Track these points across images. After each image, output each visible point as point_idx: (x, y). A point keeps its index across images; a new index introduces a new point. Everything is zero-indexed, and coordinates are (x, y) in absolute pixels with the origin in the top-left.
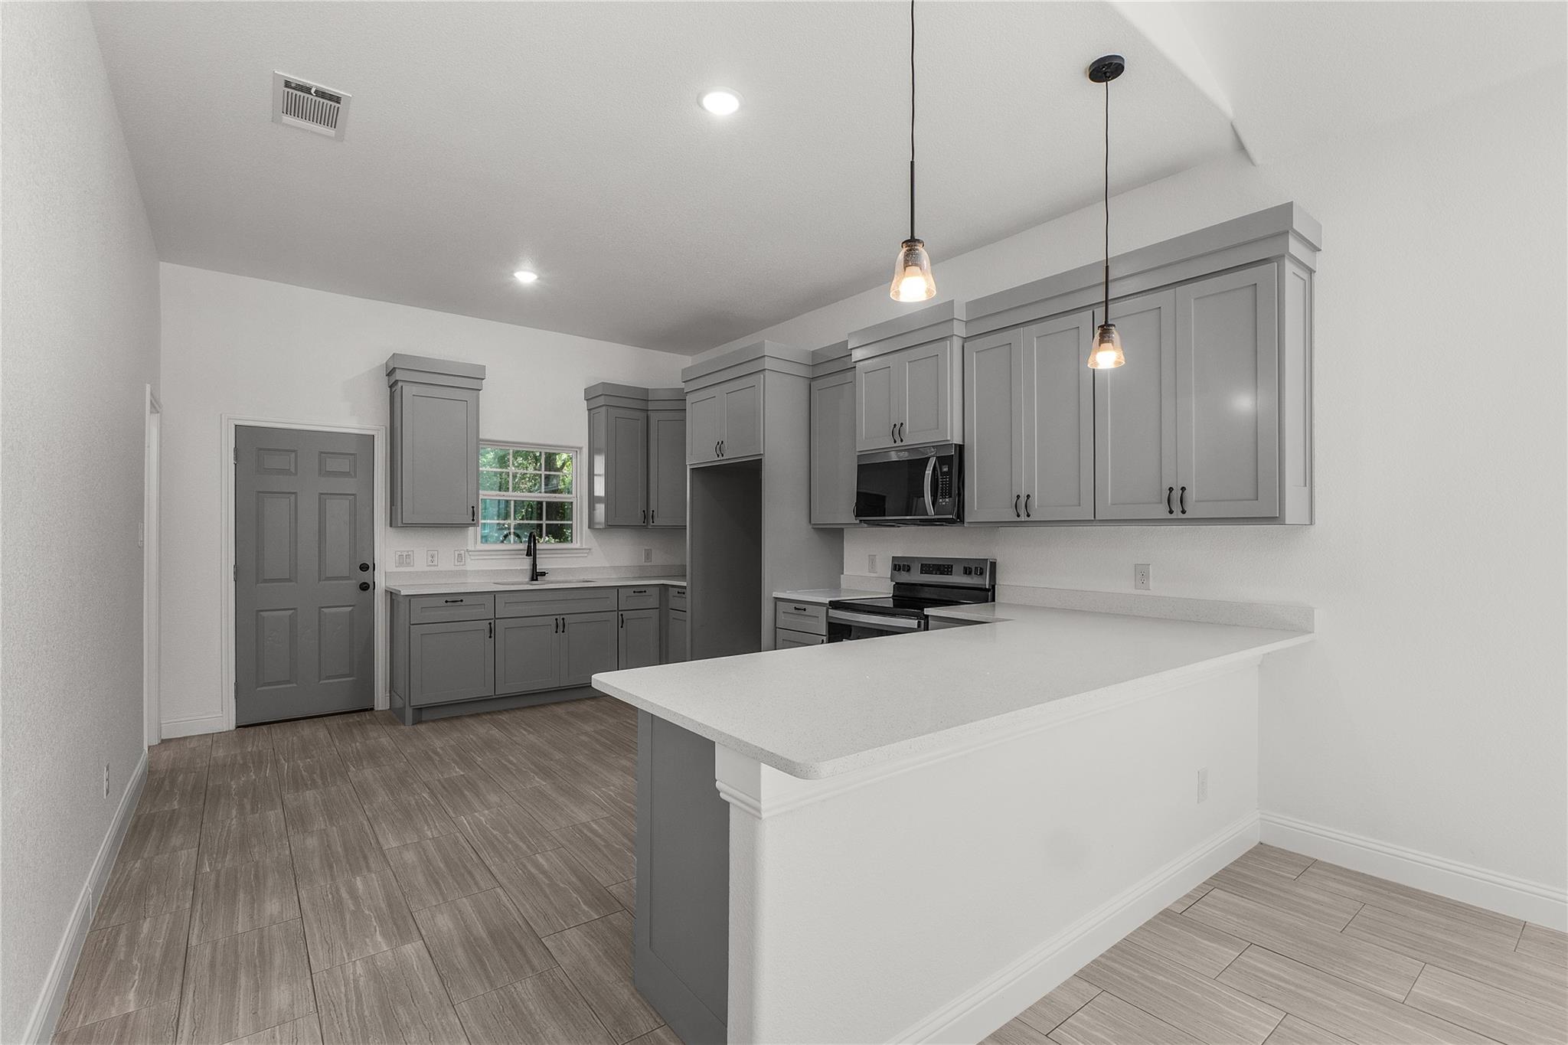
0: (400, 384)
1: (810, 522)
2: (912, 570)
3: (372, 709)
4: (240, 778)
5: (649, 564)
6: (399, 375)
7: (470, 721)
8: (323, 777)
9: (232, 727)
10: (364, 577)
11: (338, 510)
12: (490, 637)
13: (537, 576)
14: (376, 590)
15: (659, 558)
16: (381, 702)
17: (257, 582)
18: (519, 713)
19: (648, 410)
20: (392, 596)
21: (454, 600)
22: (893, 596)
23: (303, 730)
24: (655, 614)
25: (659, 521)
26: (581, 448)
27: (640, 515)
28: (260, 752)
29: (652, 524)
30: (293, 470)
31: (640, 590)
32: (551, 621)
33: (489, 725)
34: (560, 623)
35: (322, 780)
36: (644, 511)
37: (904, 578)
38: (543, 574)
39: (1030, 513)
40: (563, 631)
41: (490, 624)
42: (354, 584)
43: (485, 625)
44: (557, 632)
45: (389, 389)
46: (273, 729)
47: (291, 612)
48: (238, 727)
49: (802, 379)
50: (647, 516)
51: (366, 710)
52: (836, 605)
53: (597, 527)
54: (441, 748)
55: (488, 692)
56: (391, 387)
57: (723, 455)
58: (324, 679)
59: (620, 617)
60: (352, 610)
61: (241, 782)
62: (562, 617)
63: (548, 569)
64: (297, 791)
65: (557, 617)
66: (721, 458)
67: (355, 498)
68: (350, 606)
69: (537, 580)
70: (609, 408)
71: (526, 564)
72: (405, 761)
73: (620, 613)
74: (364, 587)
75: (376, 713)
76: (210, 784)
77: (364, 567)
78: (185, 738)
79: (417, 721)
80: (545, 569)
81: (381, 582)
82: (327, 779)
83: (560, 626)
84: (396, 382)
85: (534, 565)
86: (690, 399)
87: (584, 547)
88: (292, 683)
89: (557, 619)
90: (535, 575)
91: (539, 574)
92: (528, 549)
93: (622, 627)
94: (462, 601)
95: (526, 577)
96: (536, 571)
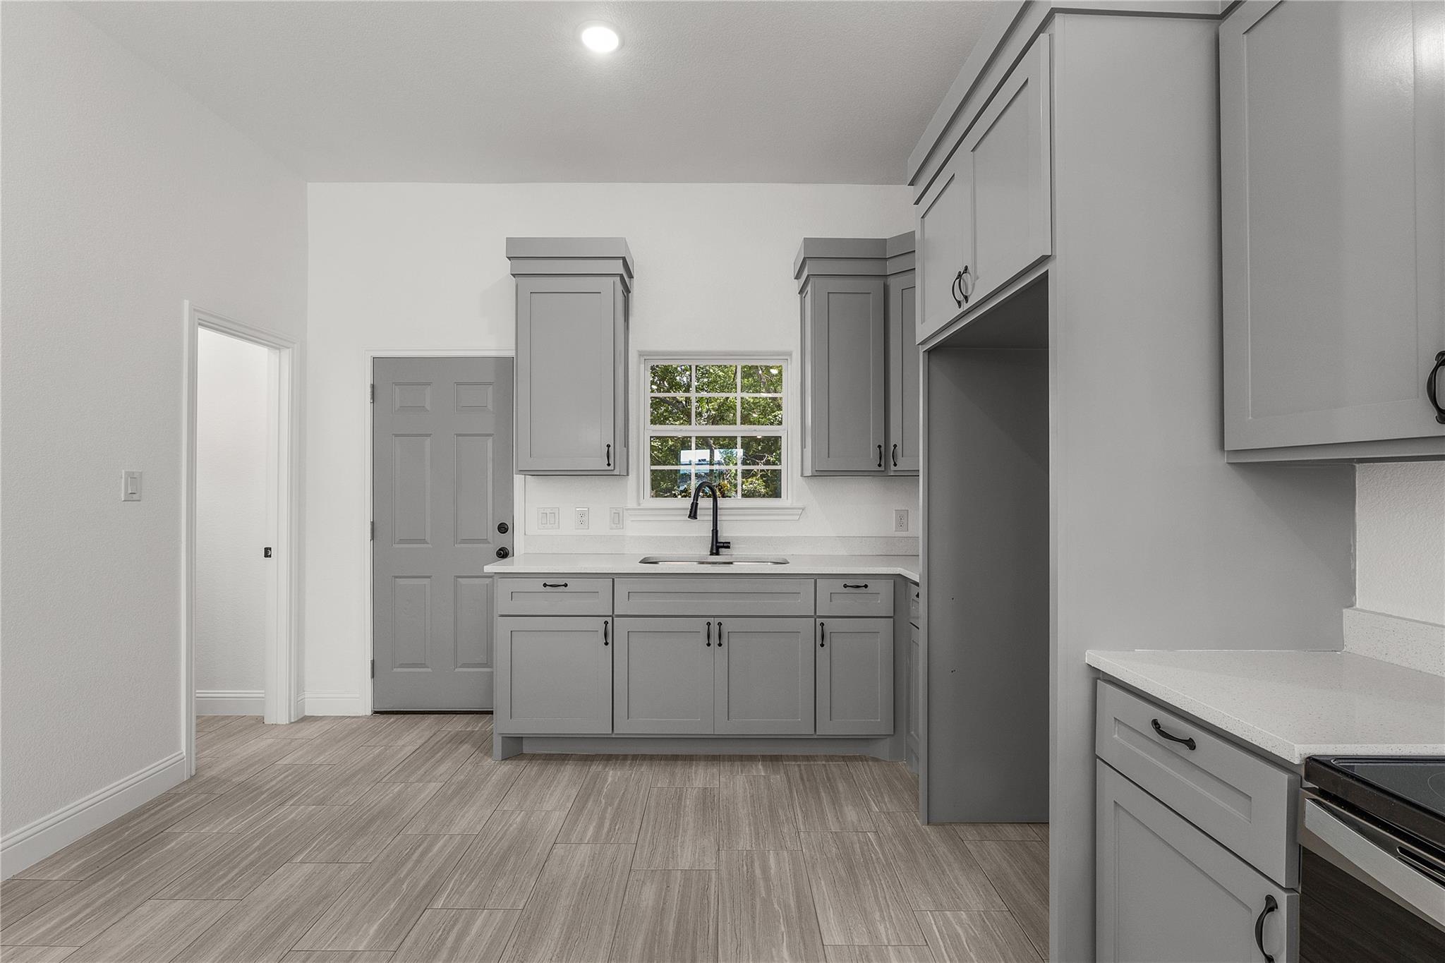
5: (904, 534)
6: (513, 267)
9: (369, 711)
10: (502, 540)
12: (606, 644)
13: (718, 548)
19: (886, 276)
21: (556, 583)
24: (885, 626)
25: (905, 464)
27: (873, 453)
29: (893, 467)
30: (428, 407)
31: (857, 584)
32: (699, 625)
36: (880, 447)
38: (727, 546)
40: (720, 646)
41: (606, 623)
42: (491, 548)
43: (598, 625)
47: (426, 581)
48: (374, 713)
50: (885, 454)
53: (806, 473)
57: (967, 301)
59: (819, 628)
60: (490, 581)
62: (721, 620)
63: (731, 538)
65: (709, 620)
68: (489, 577)
69: (717, 554)
70: (816, 280)
71: (702, 527)
73: (819, 621)
74: (503, 554)
77: (503, 528)
80: (728, 538)
81: (520, 547)
83: (715, 636)
85: (715, 532)
86: (920, 211)
87: (796, 505)
88: (428, 667)
89: (709, 624)
90: (715, 547)
91: (722, 547)
92: (692, 507)
93: (822, 645)
94: (566, 585)
95: (704, 550)
96: (717, 542)
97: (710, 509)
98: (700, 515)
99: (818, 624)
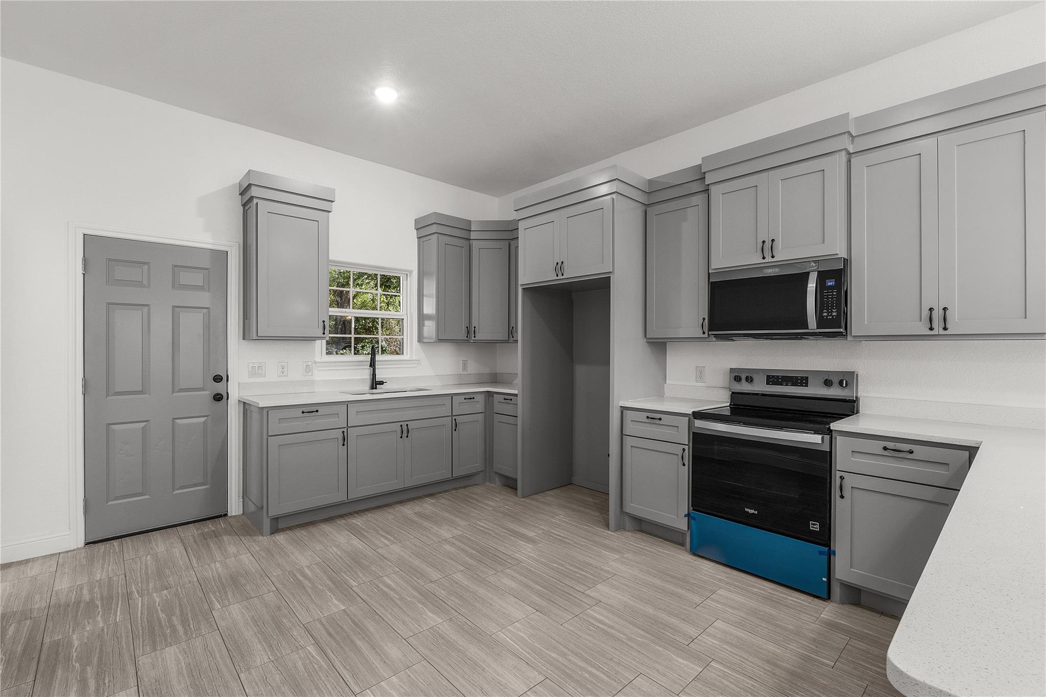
0: (255, 201)
1: (645, 336)
2: (755, 381)
3: (226, 515)
4: (84, 628)
5: (466, 373)
6: (254, 192)
7: (326, 527)
8: (184, 622)
9: (81, 543)
10: (219, 388)
11: (192, 324)
12: (343, 445)
13: (376, 384)
14: (229, 400)
15: (473, 368)
16: (235, 507)
17: (107, 395)
18: (369, 515)
19: (470, 239)
20: (246, 406)
21: (311, 410)
22: (730, 405)
23: (157, 545)
24: (482, 418)
25: (480, 336)
26: (411, 272)
27: (463, 330)
28: (110, 578)
29: (473, 338)
30: (145, 282)
31: (470, 397)
32: (397, 427)
33: (347, 532)
34: (405, 428)
35: (183, 627)
36: (467, 327)
37: (745, 387)
38: (382, 383)
39: (947, 326)
40: (407, 437)
41: (343, 432)
42: (207, 394)
43: (338, 434)
44: (401, 437)
45: (242, 208)
46: (125, 545)
47: (143, 424)
48: (87, 544)
49: (639, 205)
50: (470, 331)
51: (220, 516)
52: (698, 415)
53: (425, 341)
54: (308, 567)
55: (342, 497)
56: (244, 205)
57: (563, 275)
58: (178, 489)
59: (454, 421)
60: (206, 419)
61: (86, 634)
62: (406, 423)
63: (384, 378)
64: (155, 650)
65: (402, 423)
66: (560, 277)
67: (209, 313)
68: (205, 416)
69: (376, 388)
70: (440, 236)
71: (366, 374)
72: (275, 589)
73: (454, 418)
74: (218, 398)
75: (230, 520)
76: (47, 640)
77: (218, 379)
78: (27, 561)
79: (275, 530)
80: (382, 378)
81: (235, 392)
82: (189, 625)
83: (405, 432)
84: (252, 198)
85: (374, 375)
86: (521, 225)
87: (414, 358)
88: (146, 495)
89: (401, 426)
90: (374, 384)
91: (378, 384)
92: (371, 361)
93: (455, 430)
94: (317, 411)
95: (366, 387)
96: (376, 381)
97: (368, 361)
98: (378, 365)
99: (453, 419)
